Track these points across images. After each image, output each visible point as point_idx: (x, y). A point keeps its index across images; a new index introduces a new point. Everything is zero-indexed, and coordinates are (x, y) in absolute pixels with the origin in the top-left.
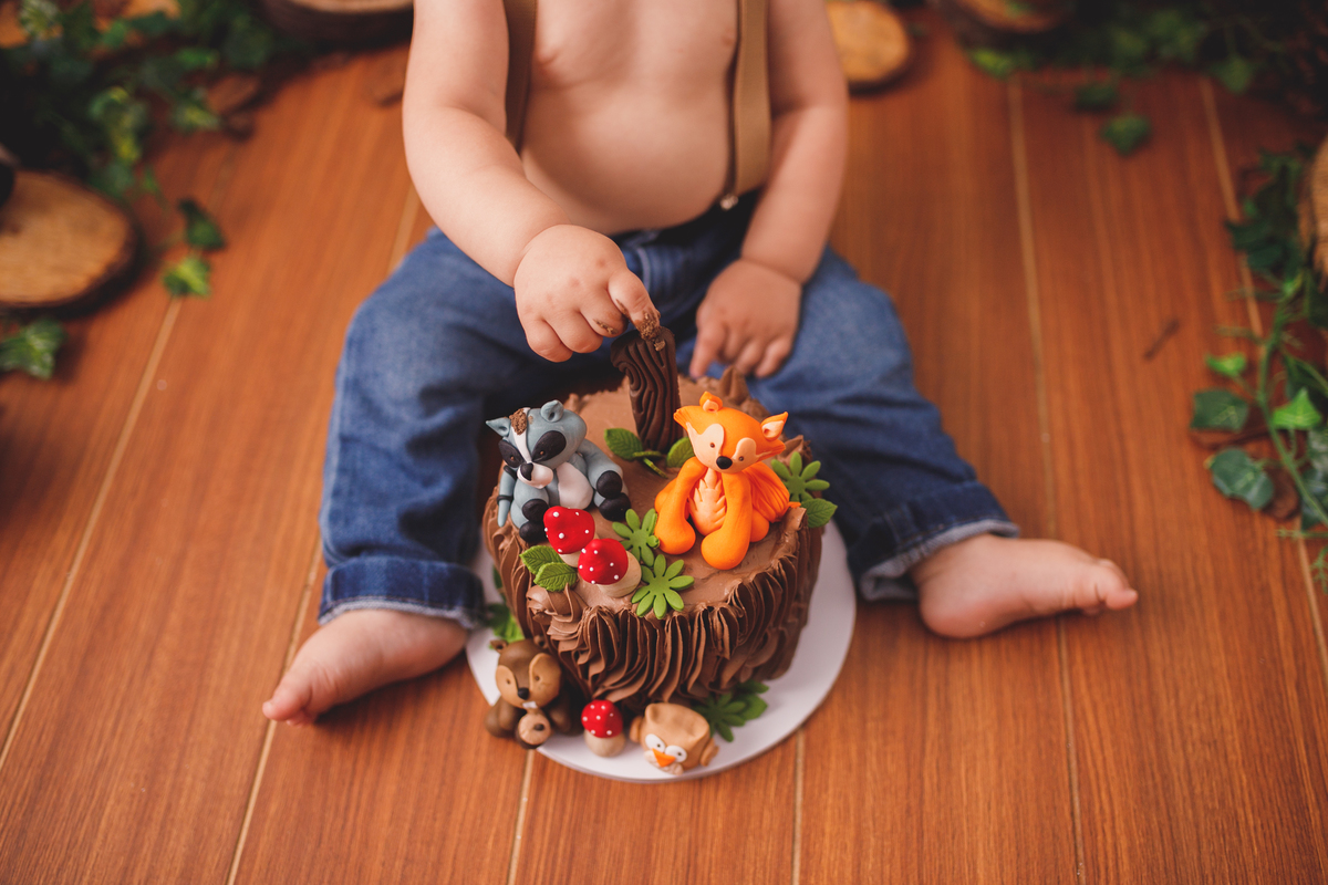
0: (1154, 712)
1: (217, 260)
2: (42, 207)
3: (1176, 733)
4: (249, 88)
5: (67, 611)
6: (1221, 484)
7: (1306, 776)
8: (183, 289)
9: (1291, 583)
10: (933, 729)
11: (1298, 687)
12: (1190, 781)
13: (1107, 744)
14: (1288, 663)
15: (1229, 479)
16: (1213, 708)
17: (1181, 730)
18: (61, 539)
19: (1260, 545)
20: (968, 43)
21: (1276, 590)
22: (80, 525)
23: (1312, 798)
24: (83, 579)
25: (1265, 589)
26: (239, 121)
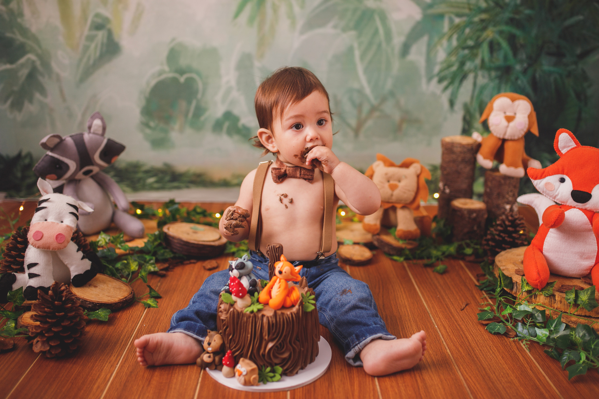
0: (489, 377)
1: (159, 300)
2: (104, 282)
3: (498, 381)
4: (166, 265)
5: (117, 373)
6: (491, 331)
7: (541, 387)
8: (149, 306)
9: (521, 350)
10: (420, 384)
11: (531, 370)
12: (505, 390)
13: (477, 384)
14: (526, 365)
15: (493, 330)
16: (507, 376)
17: (499, 380)
18: (113, 358)
19: (509, 344)
20: (390, 255)
21: (517, 352)
22: (120, 355)
23: (544, 392)
24: (122, 366)
25: (513, 352)
26: (164, 272)
